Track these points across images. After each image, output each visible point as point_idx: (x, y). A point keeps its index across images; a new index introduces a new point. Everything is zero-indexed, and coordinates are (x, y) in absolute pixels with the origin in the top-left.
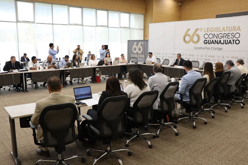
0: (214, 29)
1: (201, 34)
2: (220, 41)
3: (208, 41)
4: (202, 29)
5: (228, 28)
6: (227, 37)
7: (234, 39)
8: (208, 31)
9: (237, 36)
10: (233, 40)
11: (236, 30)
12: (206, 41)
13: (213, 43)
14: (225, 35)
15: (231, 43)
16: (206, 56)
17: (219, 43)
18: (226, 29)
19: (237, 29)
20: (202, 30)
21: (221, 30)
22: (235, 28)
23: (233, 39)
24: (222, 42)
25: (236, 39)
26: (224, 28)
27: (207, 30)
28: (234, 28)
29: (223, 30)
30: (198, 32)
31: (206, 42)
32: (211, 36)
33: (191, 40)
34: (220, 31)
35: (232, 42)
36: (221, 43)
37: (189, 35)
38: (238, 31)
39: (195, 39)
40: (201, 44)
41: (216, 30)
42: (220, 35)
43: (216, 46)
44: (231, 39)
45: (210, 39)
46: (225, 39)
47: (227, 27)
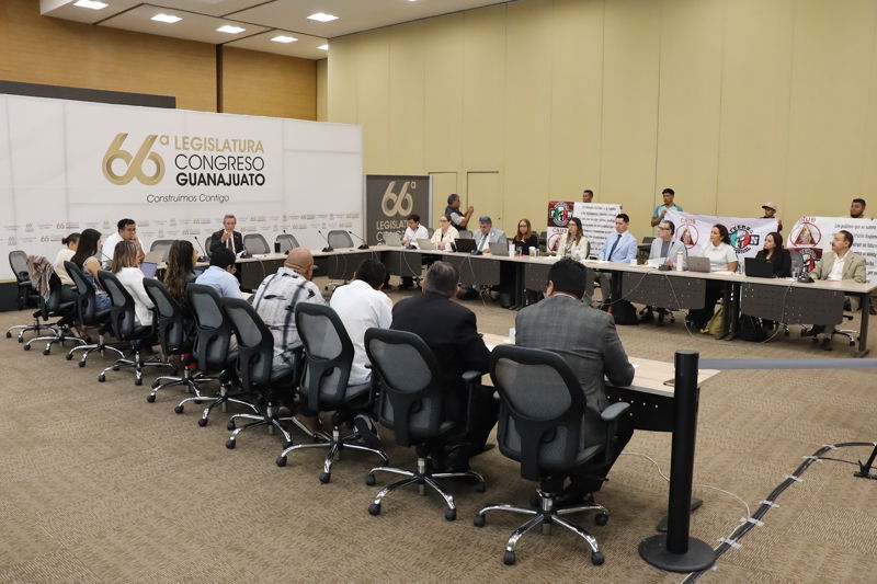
0: (203, 142)
1: (167, 154)
2: (221, 175)
3: (188, 177)
4: (167, 138)
5: (237, 144)
6: (236, 165)
7: (253, 171)
8: (187, 146)
9: (258, 164)
10: (251, 175)
11: (254, 149)
12: (181, 177)
13: (204, 181)
14: (232, 161)
15: (247, 182)
16: (187, 222)
17: (219, 182)
18: (232, 144)
19: (257, 149)
20: (168, 143)
21: (221, 147)
22: (251, 144)
23: (250, 172)
24: (227, 181)
25: (256, 173)
26: (227, 141)
27: (184, 143)
28: (249, 145)
29: (224, 147)
30: (156, 147)
31: (182, 180)
32: (196, 162)
33: (135, 172)
34: (218, 150)
35: (249, 178)
36: (223, 182)
37: (126, 156)
38: (259, 154)
39: (149, 168)
40: (168, 184)
41: (208, 145)
42: (220, 160)
43: (211, 189)
44: (247, 173)
45: (192, 172)
46: (232, 171)
47: (234, 141)
